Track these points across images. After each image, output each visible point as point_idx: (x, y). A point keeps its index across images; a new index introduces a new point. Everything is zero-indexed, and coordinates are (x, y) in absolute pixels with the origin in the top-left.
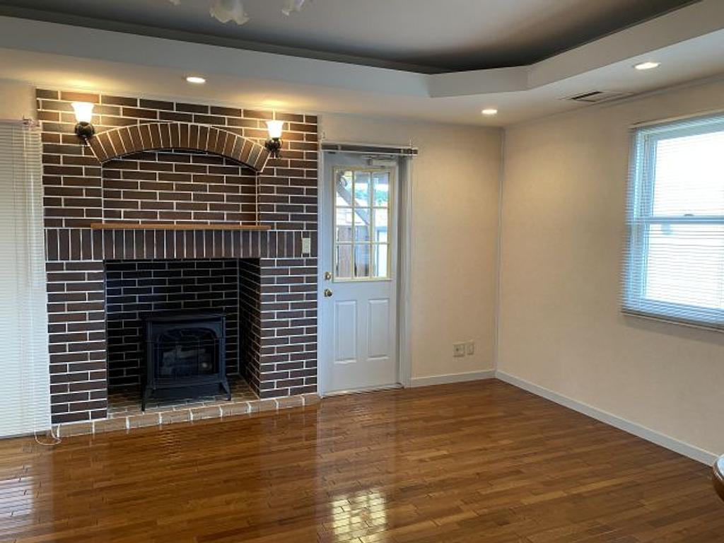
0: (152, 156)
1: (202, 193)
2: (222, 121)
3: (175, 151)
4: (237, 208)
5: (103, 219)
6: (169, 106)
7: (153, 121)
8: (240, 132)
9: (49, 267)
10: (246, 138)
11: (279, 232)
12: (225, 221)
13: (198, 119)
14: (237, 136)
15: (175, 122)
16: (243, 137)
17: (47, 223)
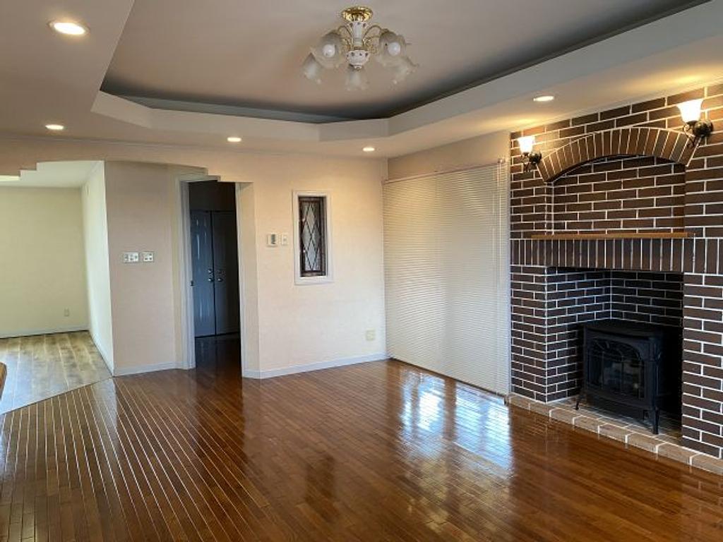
0: (588, 169)
1: (632, 199)
2: (643, 118)
3: (608, 160)
4: (668, 212)
5: (553, 230)
6: (594, 117)
7: (581, 137)
8: (662, 124)
9: (513, 269)
10: (670, 130)
11: (709, 240)
12: (654, 228)
13: (620, 123)
14: (660, 129)
15: (598, 132)
16: (666, 129)
17: (513, 235)
